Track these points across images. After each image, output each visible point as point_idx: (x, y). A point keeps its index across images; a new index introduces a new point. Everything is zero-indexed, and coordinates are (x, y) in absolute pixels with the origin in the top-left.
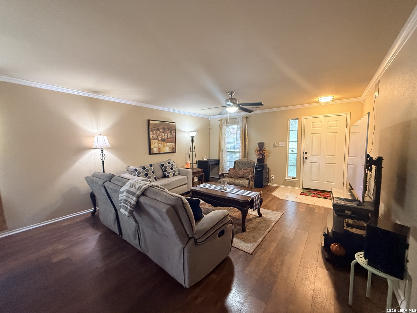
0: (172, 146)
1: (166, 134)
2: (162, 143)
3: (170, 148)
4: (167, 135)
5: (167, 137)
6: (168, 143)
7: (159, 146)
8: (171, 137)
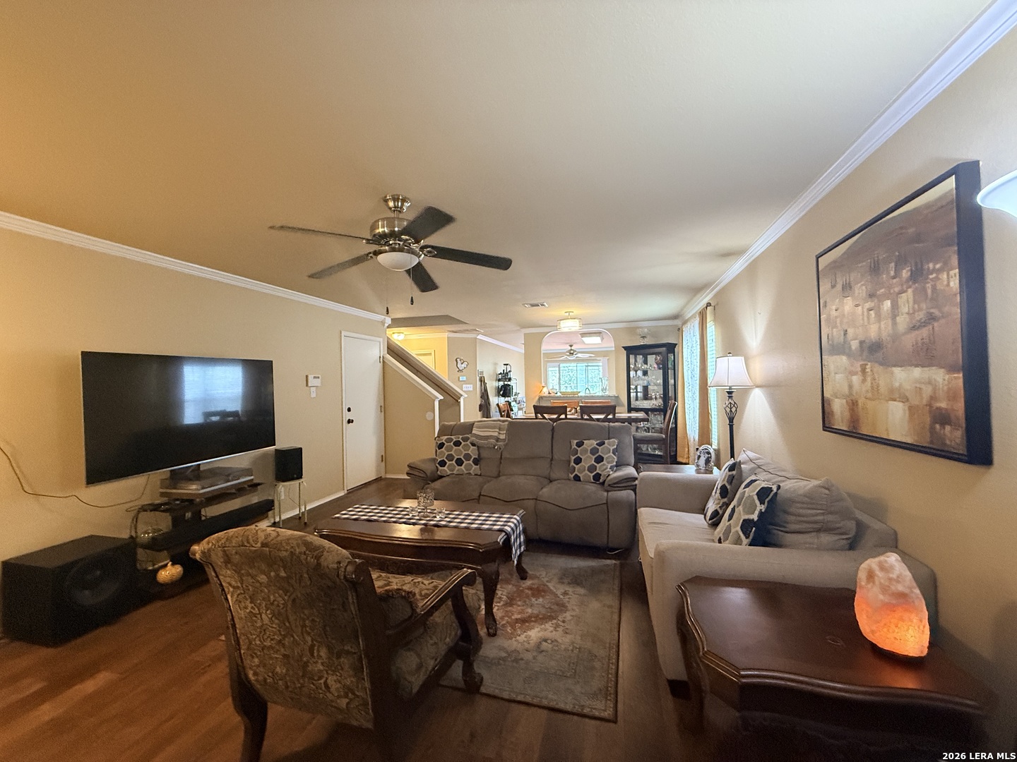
0: (928, 390)
1: (887, 304)
2: (864, 371)
3: (910, 408)
4: (895, 306)
5: (894, 323)
6: (897, 370)
7: (851, 387)
8: (920, 316)
